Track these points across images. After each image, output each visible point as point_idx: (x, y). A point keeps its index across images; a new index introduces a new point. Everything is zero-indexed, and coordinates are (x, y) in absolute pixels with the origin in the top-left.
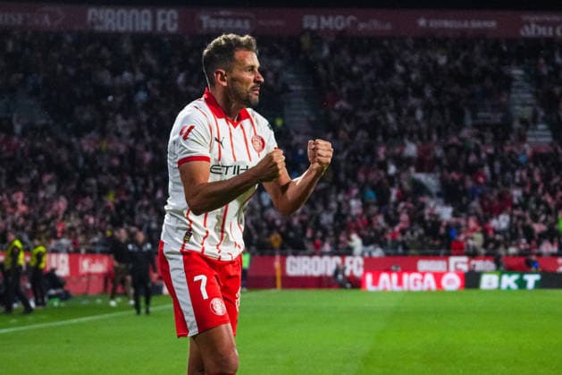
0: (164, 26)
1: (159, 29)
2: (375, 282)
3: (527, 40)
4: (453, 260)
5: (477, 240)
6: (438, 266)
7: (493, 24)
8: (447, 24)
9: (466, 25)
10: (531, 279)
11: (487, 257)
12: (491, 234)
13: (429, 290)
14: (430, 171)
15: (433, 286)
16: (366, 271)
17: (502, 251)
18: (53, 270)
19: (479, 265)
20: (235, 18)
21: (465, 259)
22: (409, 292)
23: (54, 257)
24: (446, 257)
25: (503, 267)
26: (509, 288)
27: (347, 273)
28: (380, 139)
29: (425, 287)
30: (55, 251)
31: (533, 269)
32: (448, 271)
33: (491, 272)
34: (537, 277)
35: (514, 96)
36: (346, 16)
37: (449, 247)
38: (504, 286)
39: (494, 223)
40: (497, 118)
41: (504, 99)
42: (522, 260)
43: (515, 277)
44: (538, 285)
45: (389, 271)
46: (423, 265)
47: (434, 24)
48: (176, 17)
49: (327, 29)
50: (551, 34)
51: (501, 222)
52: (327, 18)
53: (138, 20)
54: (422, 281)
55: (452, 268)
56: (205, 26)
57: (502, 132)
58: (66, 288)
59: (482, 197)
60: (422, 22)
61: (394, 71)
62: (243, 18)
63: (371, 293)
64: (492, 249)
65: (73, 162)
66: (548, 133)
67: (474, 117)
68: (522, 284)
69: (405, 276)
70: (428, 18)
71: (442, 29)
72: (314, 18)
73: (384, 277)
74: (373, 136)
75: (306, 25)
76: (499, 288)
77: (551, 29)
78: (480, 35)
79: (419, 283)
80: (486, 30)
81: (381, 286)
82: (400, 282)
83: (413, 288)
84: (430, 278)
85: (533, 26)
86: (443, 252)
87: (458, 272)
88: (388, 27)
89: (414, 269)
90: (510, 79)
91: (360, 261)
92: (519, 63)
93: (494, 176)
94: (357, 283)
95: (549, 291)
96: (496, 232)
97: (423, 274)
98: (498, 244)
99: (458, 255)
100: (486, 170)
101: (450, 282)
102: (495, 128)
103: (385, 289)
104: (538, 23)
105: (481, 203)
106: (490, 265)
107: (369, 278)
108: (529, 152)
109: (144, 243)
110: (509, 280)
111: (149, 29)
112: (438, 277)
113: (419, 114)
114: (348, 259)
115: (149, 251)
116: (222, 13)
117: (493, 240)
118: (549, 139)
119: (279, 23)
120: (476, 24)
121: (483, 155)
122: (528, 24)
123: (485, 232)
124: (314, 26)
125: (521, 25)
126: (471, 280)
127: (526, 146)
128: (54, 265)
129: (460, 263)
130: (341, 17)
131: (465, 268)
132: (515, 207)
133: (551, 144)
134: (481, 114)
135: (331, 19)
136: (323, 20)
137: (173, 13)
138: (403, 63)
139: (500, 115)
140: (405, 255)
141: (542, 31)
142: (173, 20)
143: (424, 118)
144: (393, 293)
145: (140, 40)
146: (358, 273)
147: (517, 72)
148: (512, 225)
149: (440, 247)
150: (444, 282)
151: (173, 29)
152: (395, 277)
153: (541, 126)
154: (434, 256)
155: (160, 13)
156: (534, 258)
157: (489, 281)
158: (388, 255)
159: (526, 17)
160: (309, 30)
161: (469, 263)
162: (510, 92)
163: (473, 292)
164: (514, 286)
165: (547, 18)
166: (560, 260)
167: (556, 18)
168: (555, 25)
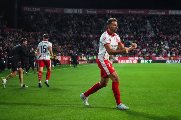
0: (79, 12)
1: (78, 13)
2: (120, 62)
3: (149, 15)
4: (135, 57)
5: (140, 53)
6: (132, 58)
7: (143, 12)
8: (134, 12)
9: (138, 12)
10: (151, 61)
12: (143, 52)
14: (131, 40)
15: (132, 62)
16: (119, 59)
17: (145, 56)
18: (58, 59)
19: (140, 58)
20: (93, 11)
21: (138, 57)
22: (127, 63)
23: (58, 57)
25: (145, 59)
26: (146, 63)
27: (115, 60)
28: (121, 34)
29: (130, 62)
30: (58, 56)
31: (151, 59)
32: (134, 59)
33: (143, 60)
34: (152, 61)
35: (147, 26)
38: (145, 62)
39: (143, 50)
40: (144, 30)
41: (145, 26)
43: (147, 61)
44: (152, 62)
45: (123, 60)
46: (130, 58)
47: (132, 12)
48: (82, 10)
49: (111, 13)
50: (154, 14)
51: (145, 50)
52: (111, 11)
53: (74, 11)
54: (129, 61)
55: (135, 59)
56: (87, 12)
57: (145, 32)
58: (60, 63)
59: (141, 45)
60: (130, 12)
61: (124, 21)
62: (95, 11)
63: (119, 64)
64: (143, 55)
65: (62, 38)
66: (154, 33)
67: (140, 30)
68: (149, 62)
69: (126, 60)
70: (131, 11)
71: (134, 13)
72: (109, 11)
73: (122, 61)
75: (107, 12)
76: (144, 63)
77: (154, 13)
79: (129, 62)
80: (142, 13)
81: (121, 62)
82: (125, 62)
83: (128, 63)
84: (131, 61)
85: (151, 12)
86: (134, 56)
87: (136, 59)
88: (123, 12)
89: (128, 59)
90: (147, 22)
91: (117, 57)
92: (148, 20)
93: (143, 41)
94: (117, 62)
95: (154, 63)
96: (144, 52)
97: (130, 60)
98: (144, 54)
99: (136, 56)
100: (142, 40)
101: (135, 62)
102: (144, 32)
103: (122, 63)
105: (141, 46)
106: (142, 58)
107: (119, 61)
108: (150, 37)
109: (76, 54)
110: (146, 61)
111: (77, 13)
112: (132, 61)
113: (129, 29)
114: (115, 57)
115: (77, 56)
116: (91, 10)
117: (143, 53)
118: (154, 34)
119: (102, 12)
120: (140, 12)
121: (141, 37)
122: (150, 12)
123: (142, 52)
124: (109, 12)
125: (149, 12)
126: (139, 61)
127: (150, 35)
128: (58, 58)
129: (137, 58)
130: (114, 11)
131: (138, 59)
132: (147, 47)
133: (154, 35)
134: (141, 29)
135: (112, 11)
136: (110, 11)
137: (81, 10)
138: (126, 19)
139: (144, 29)
140: (126, 56)
141: (153, 13)
142: (81, 11)
143: (130, 30)
144: (124, 63)
145: (75, 15)
146: (117, 60)
147: (148, 21)
148: (147, 51)
149: (133, 55)
150: (134, 62)
151: (81, 13)
152: (124, 60)
153: (153, 32)
154: (132, 57)
155: (79, 10)
156: (151, 57)
157: (142, 61)
158: (123, 56)
159: (149, 11)
160: (108, 13)
161: (138, 58)
162: (146, 25)
163: (139, 63)
164: (147, 62)
165: (154, 11)
166: (156, 57)
167: (155, 11)
168: (155, 12)
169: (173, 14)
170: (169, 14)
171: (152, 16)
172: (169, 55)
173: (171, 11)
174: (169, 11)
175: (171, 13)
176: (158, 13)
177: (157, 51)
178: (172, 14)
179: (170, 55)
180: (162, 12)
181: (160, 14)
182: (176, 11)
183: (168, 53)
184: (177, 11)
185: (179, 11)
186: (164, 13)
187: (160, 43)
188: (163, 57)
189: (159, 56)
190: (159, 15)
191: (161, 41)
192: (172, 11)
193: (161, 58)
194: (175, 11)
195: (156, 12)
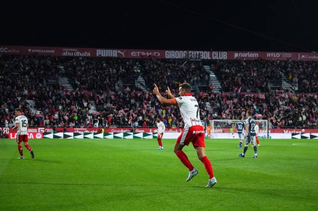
2: (13, 136)
3: (64, 57)
4: (39, 129)
6: (34, 130)
7: (53, 51)
11: (51, 127)
12: (52, 120)
13: (31, 138)
14: (31, 99)
15: (33, 137)
16: (10, 132)
19: (48, 130)
21: (43, 128)
24: (37, 128)
28: (16, 88)
32: (38, 132)
36: (4, 48)
37: (39, 125)
42: (62, 129)
46: (30, 130)
50: (72, 55)
51: (56, 116)
54: (29, 136)
55: (39, 132)
59: (49, 108)
63: (12, 139)
66: (72, 87)
67: (47, 81)
74: (13, 88)
78: (49, 55)
81: (15, 137)
84: (32, 135)
86: (36, 126)
87: (41, 132)
88: (18, 51)
90: (59, 70)
91: (8, 129)
92: (62, 64)
96: (54, 119)
97: (30, 133)
98: (54, 124)
99: (41, 127)
101: (38, 136)
104: (68, 51)
105: (49, 110)
106: (52, 130)
107: (11, 134)
108: (65, 93)
112: (34, 134)
114: (4, 128)
117: (53, 122)
118: (72, 89)
120: (48, 51)
121: (50, 94)
122: (65, 51)
123: (50, 119)
125: (63, 52)
129: (42, 129)
133: (73, 91)
138: (23, 63)
141: (70, 54)
143: (30, 82)
146: (8, 133)
147: (62, 67)
148: (59, 118)
150: (36, 136)
153: (69, 85)
154: (33, 127)
156: (66, 128)
159: (63, 50)
161: (44, 130)
165: (71, 50)
166: (75, 129)
167: (74, 50)
168: (74, 52)
169: (104, 55)
170: (97, 55)
171: (69, 58)
172: (97, 124)
173: (100, 50)
174: (98, 50)
175: (100, 54)
176: (78, 54)
177: (76, 118)
178: (102, 55)
179: (99, 125)
180: (86, 53)
181: (81, 55)
182: (109, 51)
183: (95, 122)
184: (111, 51)
185: (114, 51)
186: (89, 54)
187: (81, 105)
188: (86, 129)
189: (80, 127)
190: (80, 57)
191: (84, 101)
192: (102, 51)
193: (84, 129)
194: (107, 51)
195: (76, 51)
